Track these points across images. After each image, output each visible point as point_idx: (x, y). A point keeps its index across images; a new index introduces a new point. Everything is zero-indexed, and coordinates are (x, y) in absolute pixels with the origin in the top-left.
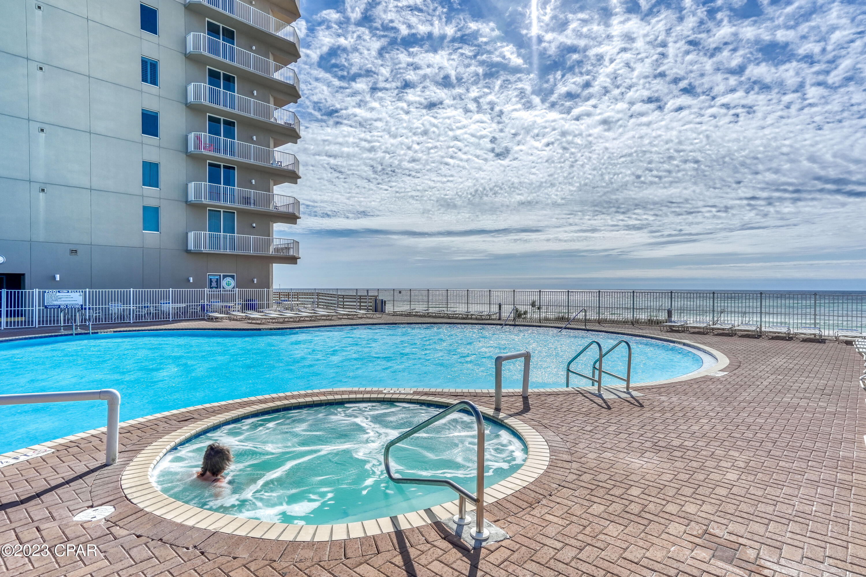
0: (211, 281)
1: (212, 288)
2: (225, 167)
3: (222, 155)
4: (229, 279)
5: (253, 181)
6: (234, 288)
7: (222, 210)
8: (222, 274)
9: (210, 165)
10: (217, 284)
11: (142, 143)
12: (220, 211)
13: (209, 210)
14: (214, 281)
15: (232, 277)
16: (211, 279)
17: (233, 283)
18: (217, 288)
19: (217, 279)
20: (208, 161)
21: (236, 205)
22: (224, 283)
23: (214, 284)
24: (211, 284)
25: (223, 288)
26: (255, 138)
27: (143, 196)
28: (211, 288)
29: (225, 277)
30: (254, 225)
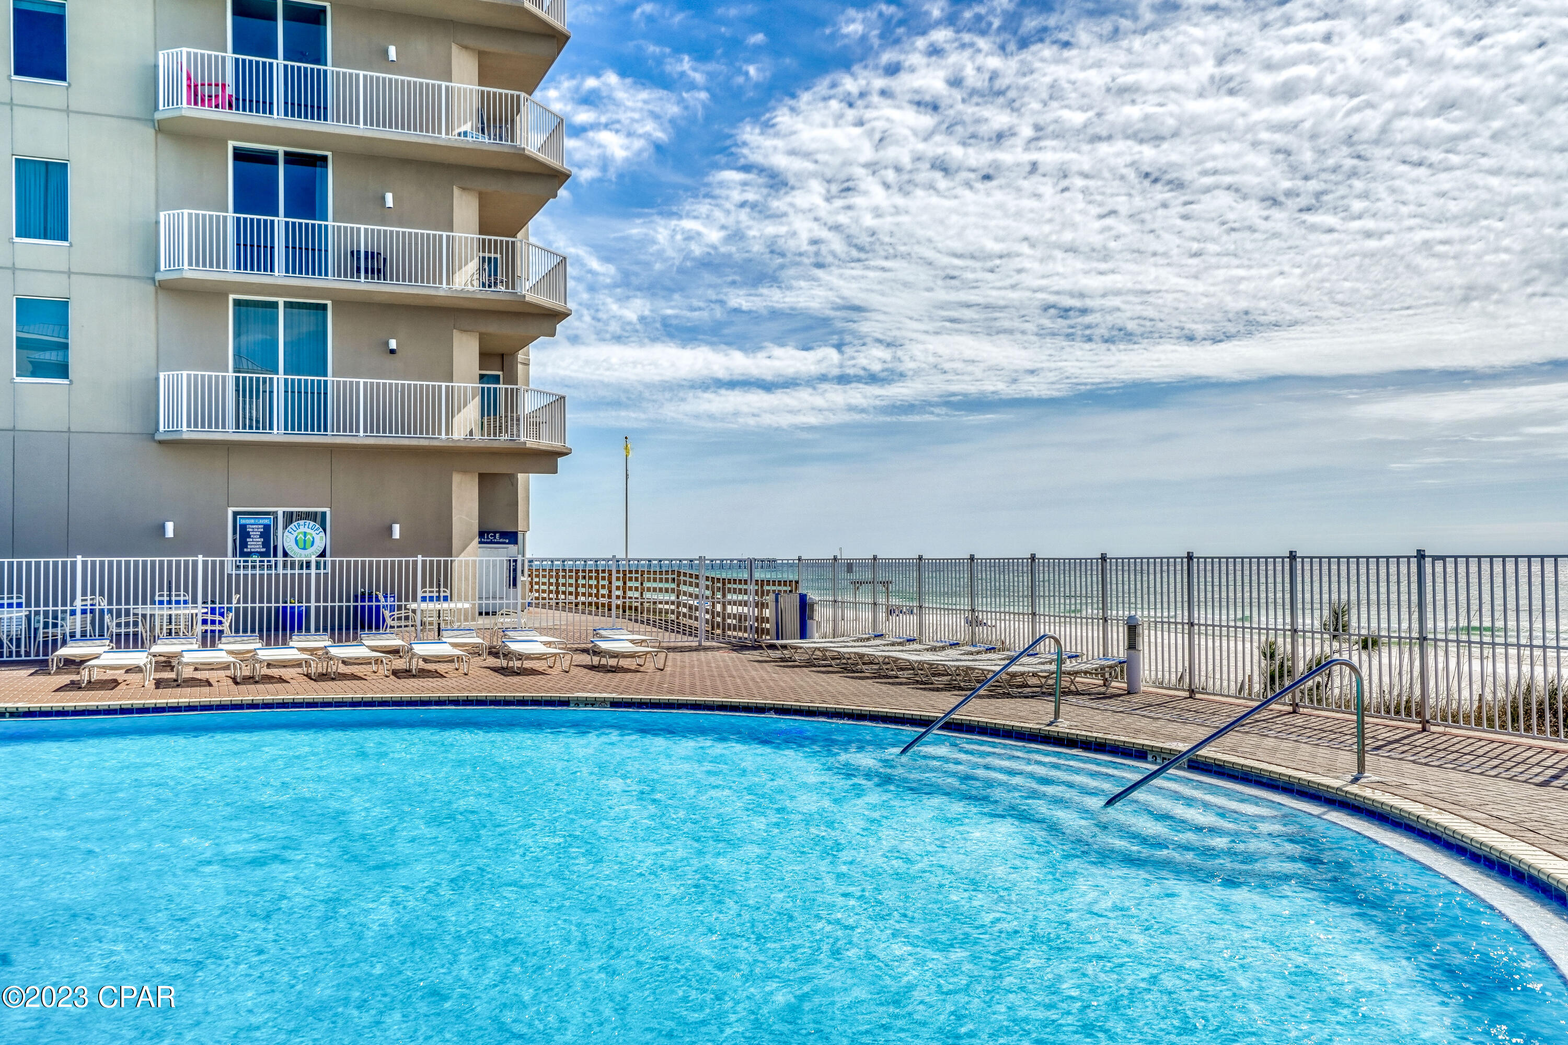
0: (243, 534)
1: (249, 554)
2: (291, 158)
3: (277, 119)
4: (306, 528)
5: (389, 197)
6: (323, 555)
7: (281, 301)
8: (280, 511)
9: (240, 155)
10: (266, 544)
11: (11, 104)
12: (275, 305)
13: (237, 303)
14: (255, 531)
15: (319, 519)
16: (243, 527)
17: (320, 540)
18: (266, 554)
19: (267, 527)
20: (231, 144)
21: (331, 282)
22: (287, 538)
23: (255, 543)
24: (244, 544)
25: (285, 554)
26: (392, 52)
27: (14, 269)
28: (243, 554)
29: (290, 518)
30: (393, 344)
